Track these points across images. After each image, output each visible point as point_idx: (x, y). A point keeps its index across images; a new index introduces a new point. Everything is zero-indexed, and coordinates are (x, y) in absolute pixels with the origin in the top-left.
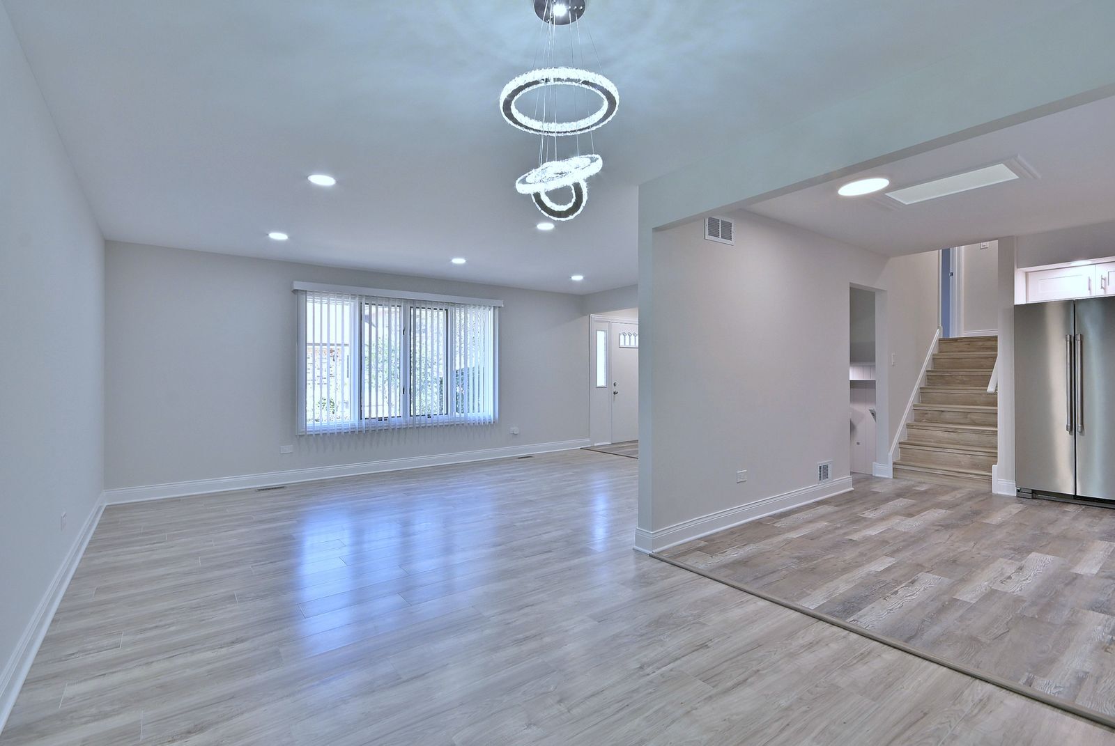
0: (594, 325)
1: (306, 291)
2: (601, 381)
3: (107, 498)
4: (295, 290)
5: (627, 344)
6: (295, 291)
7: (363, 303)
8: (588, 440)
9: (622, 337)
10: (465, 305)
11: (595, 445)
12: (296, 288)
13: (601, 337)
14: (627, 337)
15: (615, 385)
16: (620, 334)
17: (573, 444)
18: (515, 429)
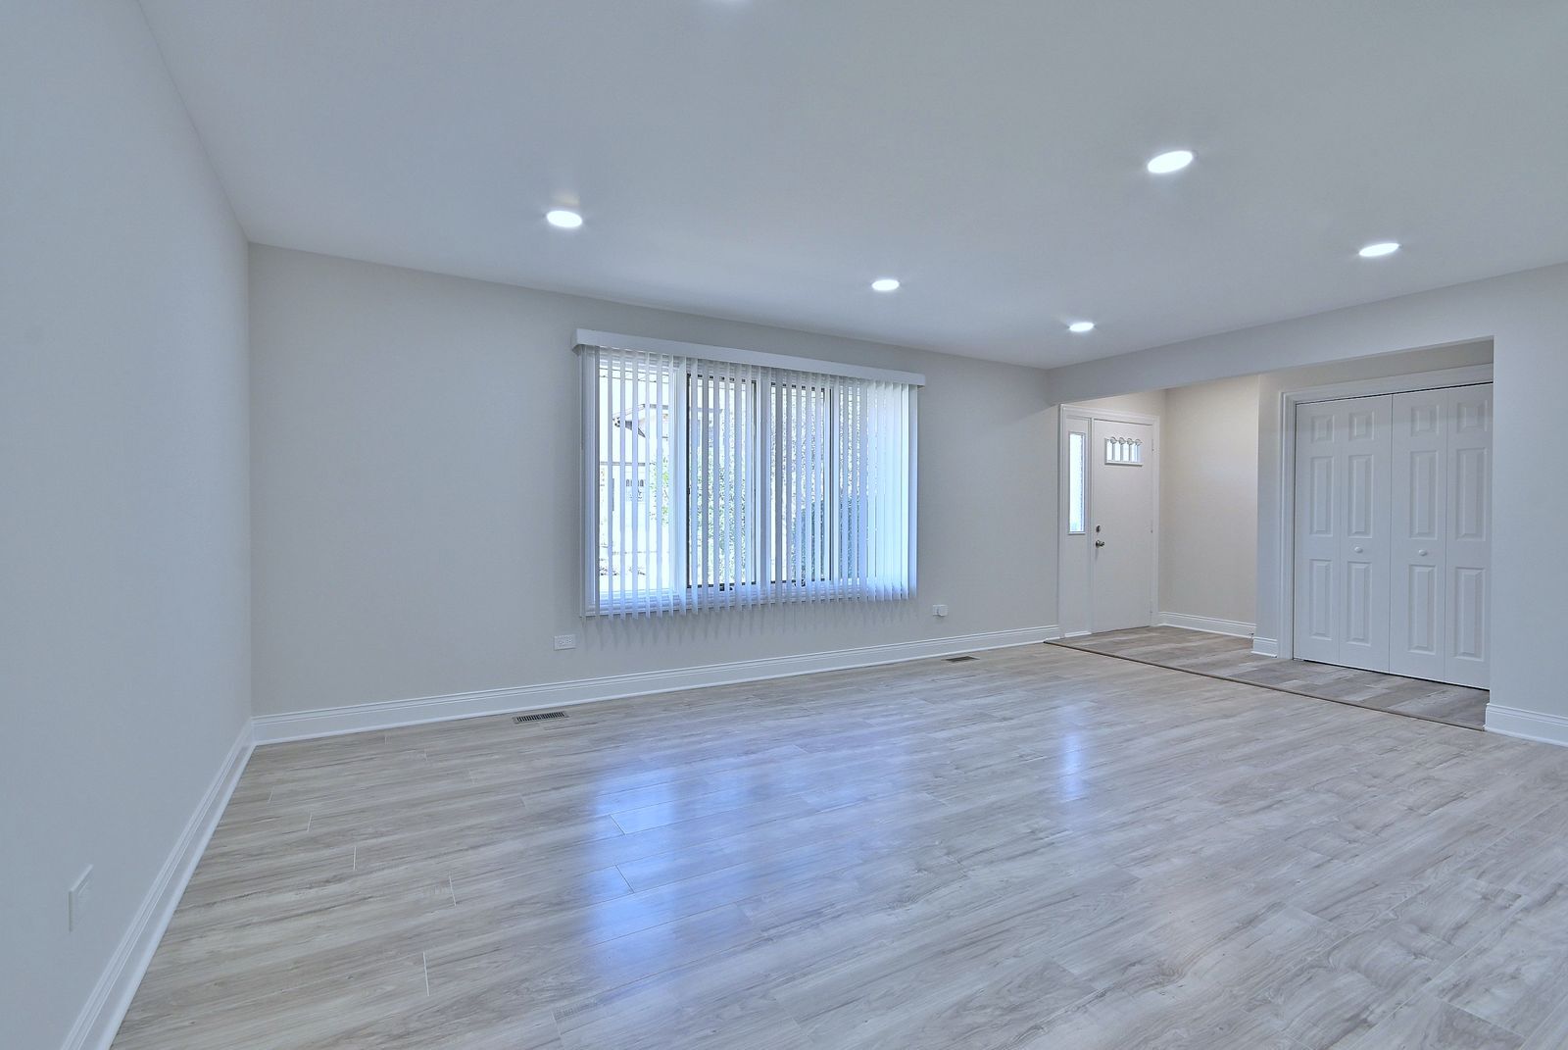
0: (1067, 423)
1: (597, 349)
2: (1076, 522)
3: (256, 733)
4: (578, 346)
5: (1117, 458)
6: (579, 349)
7: (694, 375)
8: (1054, 628)
9: (1109, 444)
10: (862, 381)
11: (1067, 635)
12: (581, 341)
13: (1076, 443)
14: (1117, 445)
15: (1098, 530)
16: (1106, 441)
17: (1033, 634)
18: (942, 607)
